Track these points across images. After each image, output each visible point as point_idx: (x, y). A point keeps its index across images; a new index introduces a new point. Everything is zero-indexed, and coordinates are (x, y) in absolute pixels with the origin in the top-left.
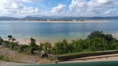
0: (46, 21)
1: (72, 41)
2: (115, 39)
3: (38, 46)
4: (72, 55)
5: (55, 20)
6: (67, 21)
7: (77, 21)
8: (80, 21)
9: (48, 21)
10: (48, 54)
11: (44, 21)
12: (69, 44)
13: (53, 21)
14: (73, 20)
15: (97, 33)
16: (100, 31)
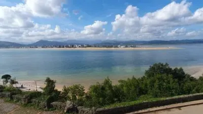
0: (72, 48)
1: (119, 81)
2: (189, 76)
3: (60, 92)
4: (122, 106)
5: (89, 46)
6: (109, 47)
7: (126, 47)
8: (131, 48)
9: (78, 49)
10: (79, 108)
11: (70, 47)
12: (115, 87)
13: (86, 47)
14: (119, 46)
15: (159, 66)
16: (164, 64)
